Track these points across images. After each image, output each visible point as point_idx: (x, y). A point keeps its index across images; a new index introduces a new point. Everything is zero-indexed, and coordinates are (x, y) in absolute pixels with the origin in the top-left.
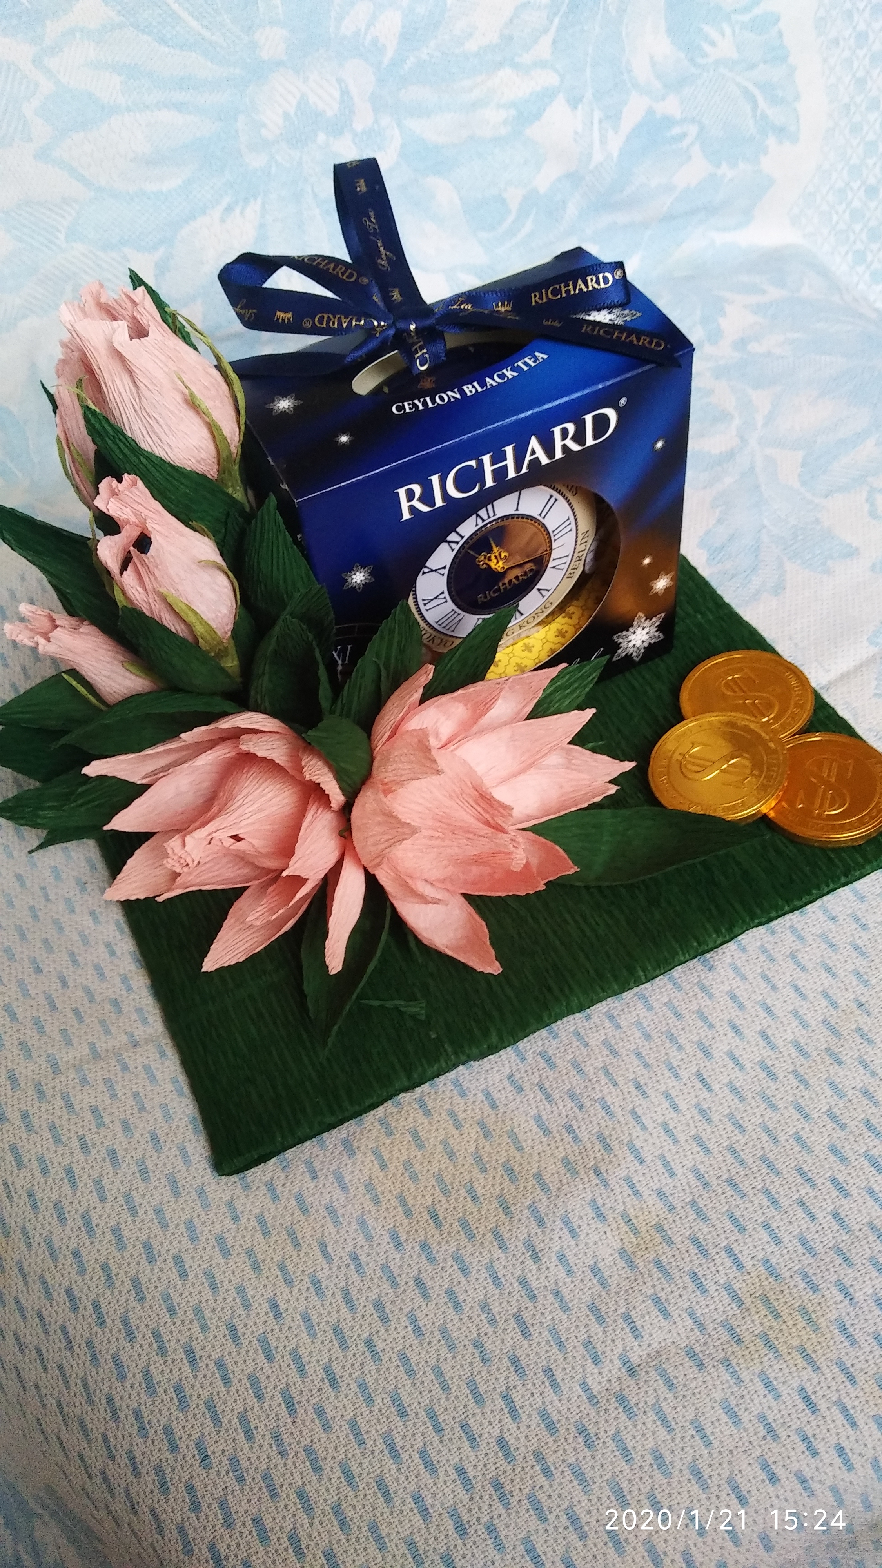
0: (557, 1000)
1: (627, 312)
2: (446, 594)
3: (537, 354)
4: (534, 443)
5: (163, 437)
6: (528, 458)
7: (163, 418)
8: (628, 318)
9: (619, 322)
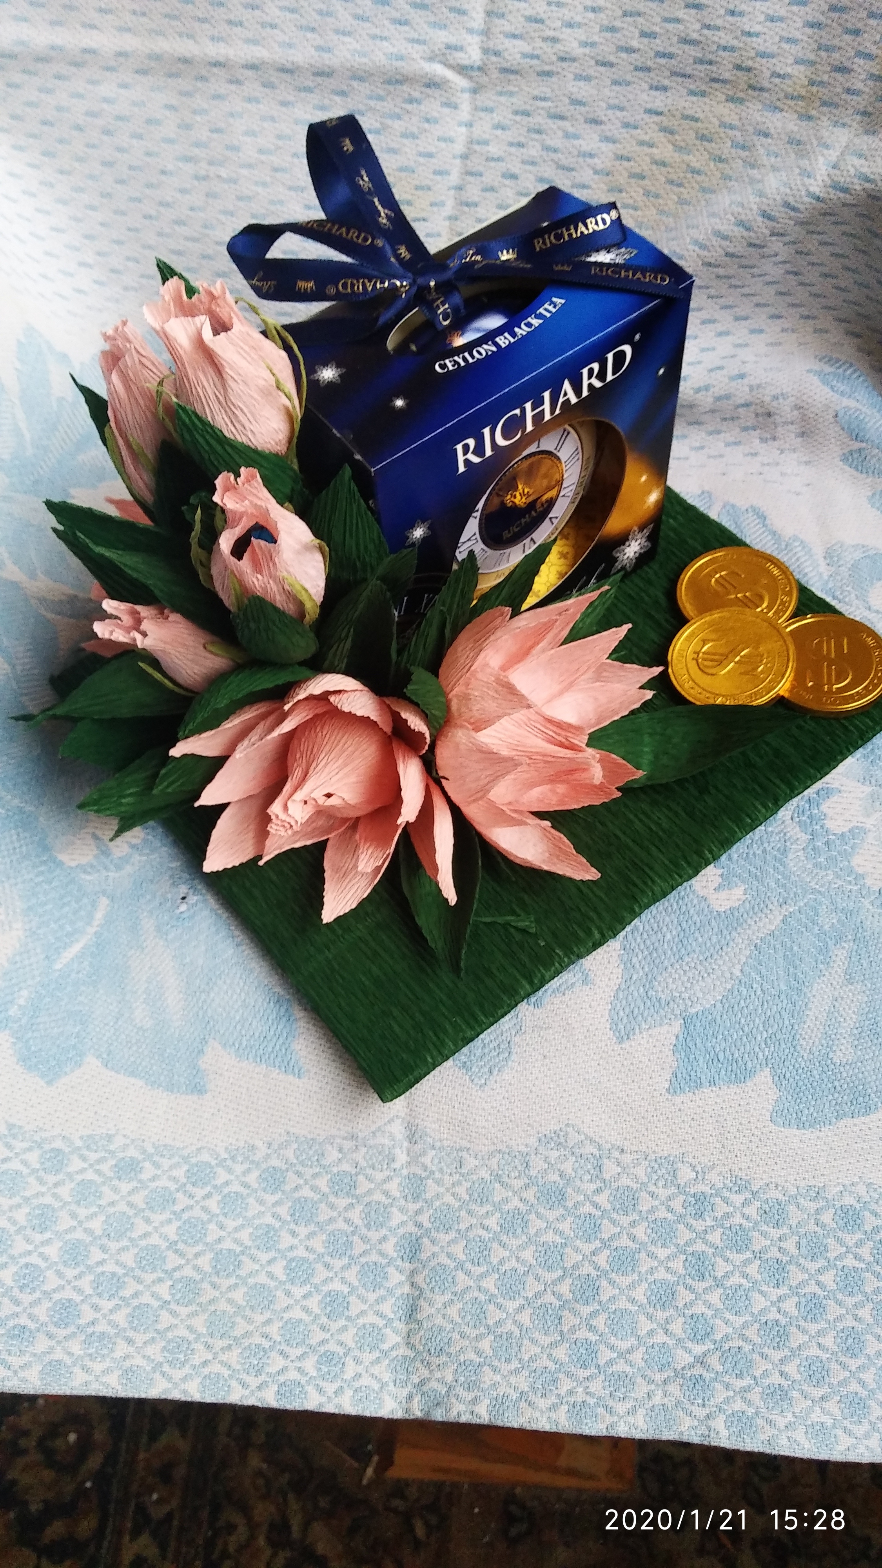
0: (643, 892)
1: (623, 250)
2: (478, 536)
3: (554, 299)
4: (567, 386)
5: (247, 424)
6: (561, 400)
7: (247, 407)
8: (627, 256)
9: (619, 260)
